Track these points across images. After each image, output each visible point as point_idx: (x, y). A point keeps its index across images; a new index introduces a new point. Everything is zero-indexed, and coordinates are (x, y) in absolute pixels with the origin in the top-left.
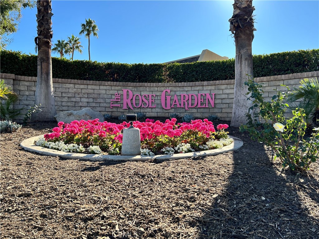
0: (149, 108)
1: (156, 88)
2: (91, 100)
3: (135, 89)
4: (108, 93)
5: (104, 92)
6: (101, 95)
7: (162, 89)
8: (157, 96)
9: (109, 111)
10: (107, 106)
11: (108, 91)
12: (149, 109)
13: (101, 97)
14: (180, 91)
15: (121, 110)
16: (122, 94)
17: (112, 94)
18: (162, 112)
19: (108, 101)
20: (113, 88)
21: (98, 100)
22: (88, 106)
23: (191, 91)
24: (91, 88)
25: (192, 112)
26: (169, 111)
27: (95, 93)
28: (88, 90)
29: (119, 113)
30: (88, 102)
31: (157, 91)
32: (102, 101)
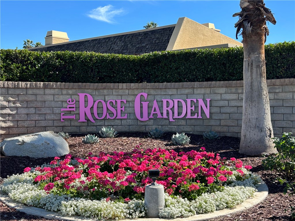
0: (118, 119)
1: (127, 91)
2: (32, 111)
3: (97, 93)
4: (58, 100)
5: (51, 98)
6: (46, 102)
7: (136, 92)
8: (129, 101)
9: (59, 125)
10: (56, 118)
11: (57, 96)
12: (116, 121)
13: (46, 105)
14: (161, 95)
15: (76, 124)
16: (77, 100)
17: (63, 100)
18: (137, 124)
19: (57, 111)
20: (64, 92)
21: (43, 109)
22: (28, 119)
23: (177, 94)
24: (32, 94)
25: (178, 124)
26: (146, 124)
27: (38, 99)
28: (27, 95)
29: (73, 127)
30: (27, 114)
31: (129, 94)
32: (48, 111)
